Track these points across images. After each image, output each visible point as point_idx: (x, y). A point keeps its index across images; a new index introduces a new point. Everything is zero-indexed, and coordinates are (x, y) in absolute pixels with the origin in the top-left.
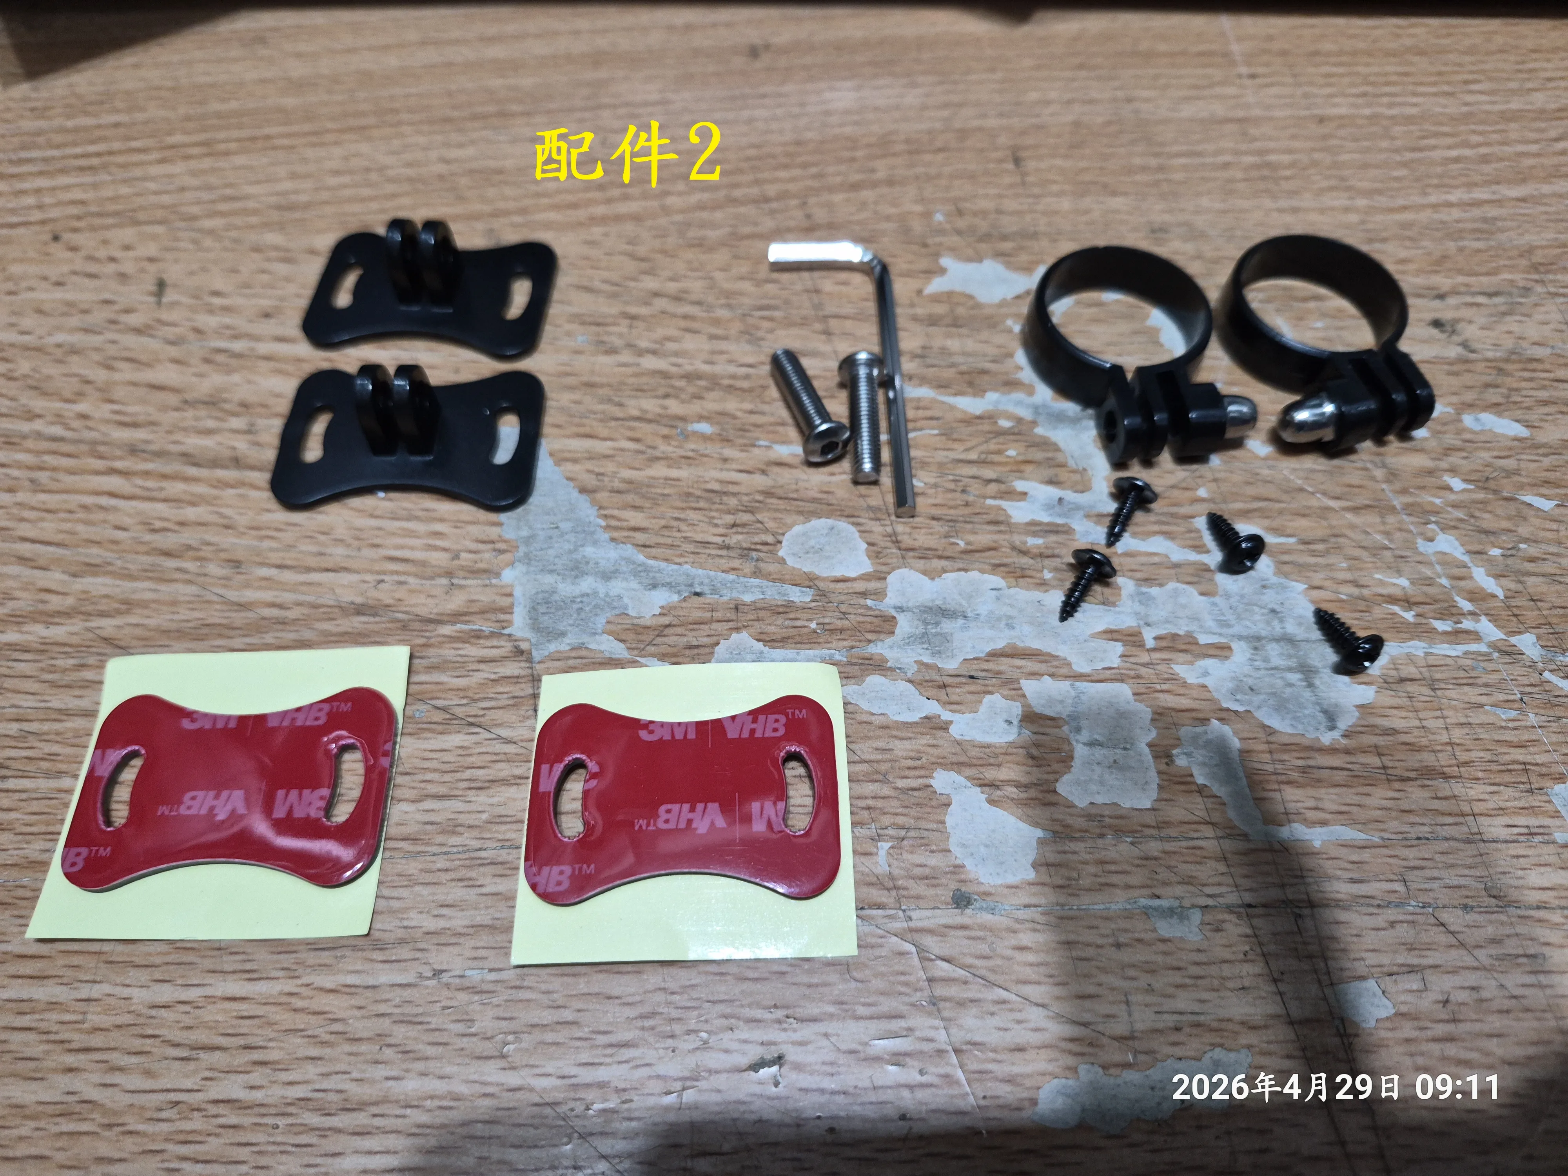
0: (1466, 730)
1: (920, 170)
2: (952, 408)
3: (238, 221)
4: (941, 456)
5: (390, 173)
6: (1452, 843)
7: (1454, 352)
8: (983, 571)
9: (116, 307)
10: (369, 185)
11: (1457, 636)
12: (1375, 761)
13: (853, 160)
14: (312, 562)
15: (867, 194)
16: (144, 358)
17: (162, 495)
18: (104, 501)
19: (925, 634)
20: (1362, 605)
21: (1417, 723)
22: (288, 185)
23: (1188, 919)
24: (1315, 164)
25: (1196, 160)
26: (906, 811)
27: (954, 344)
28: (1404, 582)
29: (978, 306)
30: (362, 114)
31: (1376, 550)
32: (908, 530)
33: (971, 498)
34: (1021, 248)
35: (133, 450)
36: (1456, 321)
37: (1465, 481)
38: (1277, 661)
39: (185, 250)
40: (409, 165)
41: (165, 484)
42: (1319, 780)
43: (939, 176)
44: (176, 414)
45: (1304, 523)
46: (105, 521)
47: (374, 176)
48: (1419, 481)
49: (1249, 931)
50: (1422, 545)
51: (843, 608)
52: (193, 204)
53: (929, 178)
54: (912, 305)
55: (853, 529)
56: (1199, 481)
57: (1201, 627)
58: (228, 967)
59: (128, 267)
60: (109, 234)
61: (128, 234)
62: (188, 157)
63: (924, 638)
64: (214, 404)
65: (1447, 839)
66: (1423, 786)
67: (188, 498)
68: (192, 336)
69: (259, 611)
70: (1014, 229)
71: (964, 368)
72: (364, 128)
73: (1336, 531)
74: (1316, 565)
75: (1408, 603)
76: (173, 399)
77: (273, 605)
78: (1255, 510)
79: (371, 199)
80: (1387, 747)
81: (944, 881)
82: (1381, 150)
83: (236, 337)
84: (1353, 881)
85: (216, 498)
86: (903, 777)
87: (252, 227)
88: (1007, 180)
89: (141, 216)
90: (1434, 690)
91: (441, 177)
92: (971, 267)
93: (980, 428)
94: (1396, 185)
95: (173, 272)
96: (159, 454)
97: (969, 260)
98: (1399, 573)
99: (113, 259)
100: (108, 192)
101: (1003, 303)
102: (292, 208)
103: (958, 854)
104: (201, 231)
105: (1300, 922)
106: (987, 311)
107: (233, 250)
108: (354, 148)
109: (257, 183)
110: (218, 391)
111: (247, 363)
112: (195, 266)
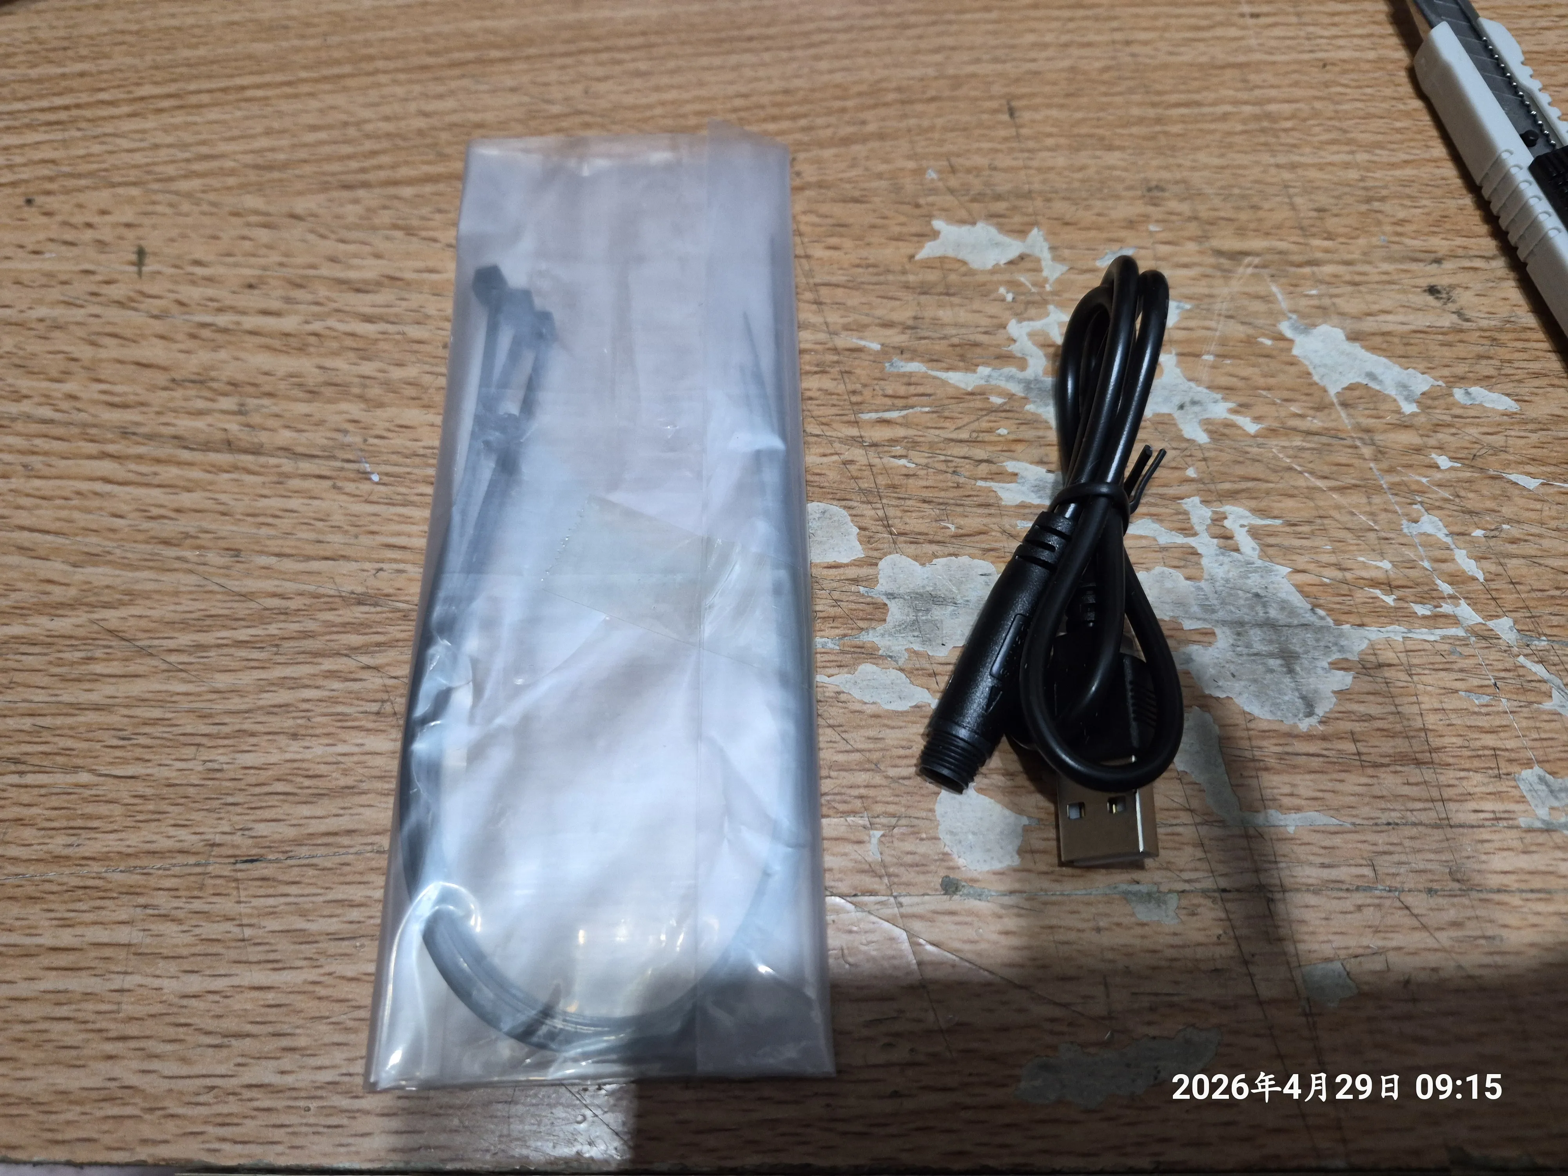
0: (1440, 716)
1: (912, 122)
2: (944, 383)
3: (215, 182)
4: (932, 435)
5: (369, 128)
6: (1420, 828)
7: (1448, 321)
8: (972, 556)
9: (97, 278)
10: (347, 141)
11: (1436, 619)
12: (1350, 747)
13: (843, 110)
14: (310, 549)
15: (858, 149)
16: (128, 333)
17: (156, 480)
18: (99, 487)
19: (915, 622)
20: (1344, 589)
21: (1393, 709)
22: (262, 143)
23: (1165, 903)
24: (1316, 114)
25: (1196, 110)
26: (897, 799)
27: (946, 315)
28: (1386, 565)
29: (972, 273)
31: (1359, 532)
32: (899, 514)
33: (962, 480)
34: (1015, 208)
35: (125, 433)
36: (1452, 287)
37: (1452, 459)
38: (1258, 647)
39: (164, 215)
40: (387, 119)
41: (156, 468)
42: (1295, 767)
43: (932, 128)
44: (165, 394)
45: (1290, 503)
46: (101, 509)
47: (352, 132)
48: (1406, 460)
49: (1223, 915)
50: (1407, 527)
51: (836, 595)
52: (166, 163)
53: (922, 131)
54: (904, 272)
55: (844, 513)
56: (1188, 459)
57: (1186, 612)
58: (252, 958)
59: (106, 234)
60: (84, 197)
61: (103, 197)
62: (158, 111)
63: (914, 625)
64: (201, 382)
65: (1414, 824)
66: (1396, 772)
67: (182, 483)
68: (175, 309)
69: (260, 601)
70: (1008, 187)
71: (955, 340)
72: (339, 77)
73: (1322, 513)
74: (1302, 547)
75: (1389, 586)
76: (161, 379)
77: (274, 595)
78: (1243, 490)
79: (349, 157)
80: (1362, 733)
81: (933, 868)
82: (1384, 99)
83: (220, 310)
84: (1323, 866)
85: (211, 483)
86: (895, 766)
87: (229, 188)
88: (1002, 133)
89: (115, 177)
90: (1410, 675)
91: (421, 133)
92: (965, 229)
93: (972, 405)
94: (1399, 137)
95: (153, 241)
96: (151, 437)
97: (962, 222)
98: (1382, 555)
99: (89, 225)
100: (79, 150)
101: (996, 270)
102: (270, 168)
103: (947, 843)
104: (177, 193)
105: (1272, 907)
106: (981, 278)
107: (212, 214)
108: (330, 100)
109: (233, 139)
110: (206, 369)
111: (233, 339)
112: (174, 233)
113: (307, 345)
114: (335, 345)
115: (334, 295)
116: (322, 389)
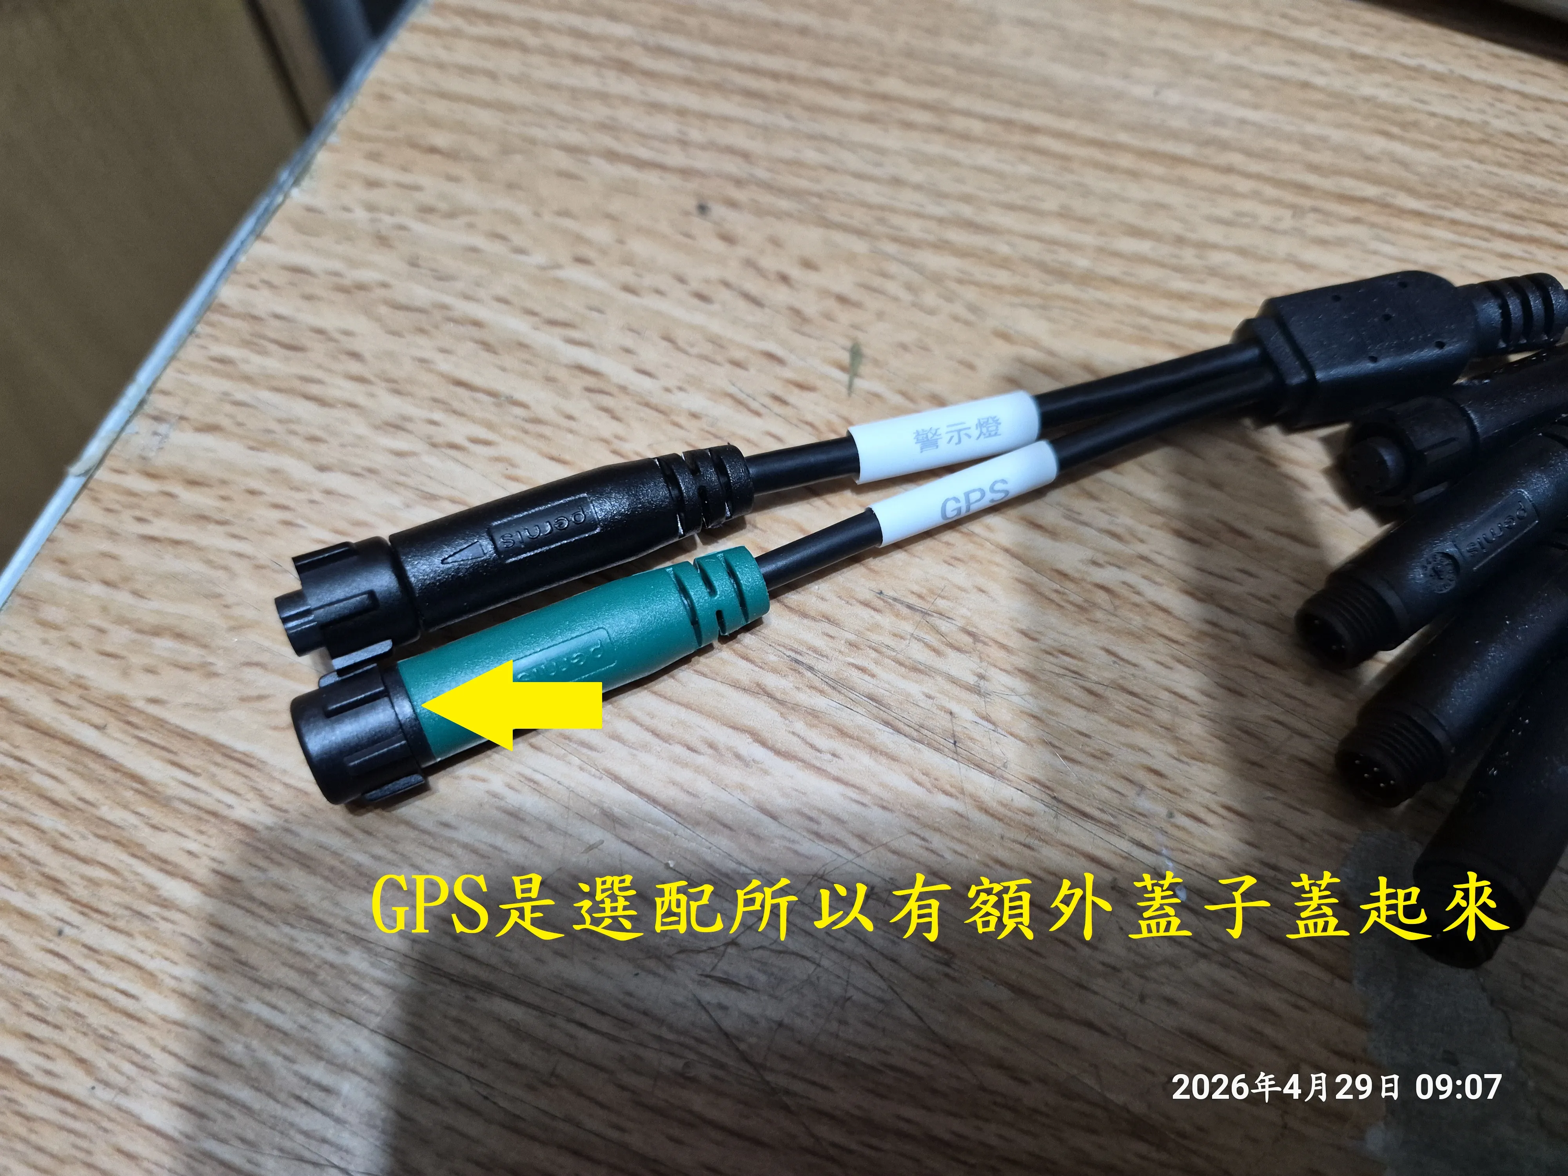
3: (980, 272)
9: (788, 373)
10: (1181, 270)
17: (833, 768)
22: (1055, 229)
30: (1175, 135)
39: (896, 299)
40: (1242, 252)
41: (838, 745)
44: (866, 613)
47: (1189, 256)
52: (908, 213)
59: (808, 303)
60: (784, 229)
61: (810, 239)
62: (908, 125)
72: (1177, 160)
87: (999, 289)
89: (834, 213)
95: (876, 338)
96: (837, 685)
99: (784, 279)
100: (784, 149)
102: (1062, 274)
104: (919, 269)
107: (967, 323)
108: (1161, 192)
109: (1010, 207)
110: (931, 592)
111: (980, 553)
112: (909, 336)
113: (1094, 605)
114: (1137, 621)
115: (1142, 529)
116: (1110, 693)
